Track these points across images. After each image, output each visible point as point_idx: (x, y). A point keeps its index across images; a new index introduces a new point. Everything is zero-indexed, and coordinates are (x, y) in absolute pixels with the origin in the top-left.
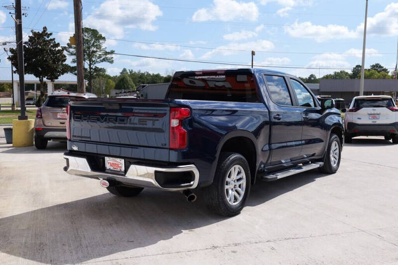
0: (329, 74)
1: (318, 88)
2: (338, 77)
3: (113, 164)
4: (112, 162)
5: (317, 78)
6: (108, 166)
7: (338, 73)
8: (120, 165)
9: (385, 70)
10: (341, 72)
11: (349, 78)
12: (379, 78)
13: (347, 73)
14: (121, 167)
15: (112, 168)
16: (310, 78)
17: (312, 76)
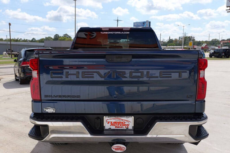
0: (43, 38)
1: (44, 45)
2: (47, 40)
3: (115, 123)
4: (113, 121)
5: (36, 40)
6: (107, 126)
7: (47, 38)
8: (126, 123)
9: (70, 37)
10: (49, 37)
11: (53, 40)
12: (68, 40)
13: (51, 38)
14: (128, 125)
15: (113, 127)
16: (32, 40)
17: (33, 39)
